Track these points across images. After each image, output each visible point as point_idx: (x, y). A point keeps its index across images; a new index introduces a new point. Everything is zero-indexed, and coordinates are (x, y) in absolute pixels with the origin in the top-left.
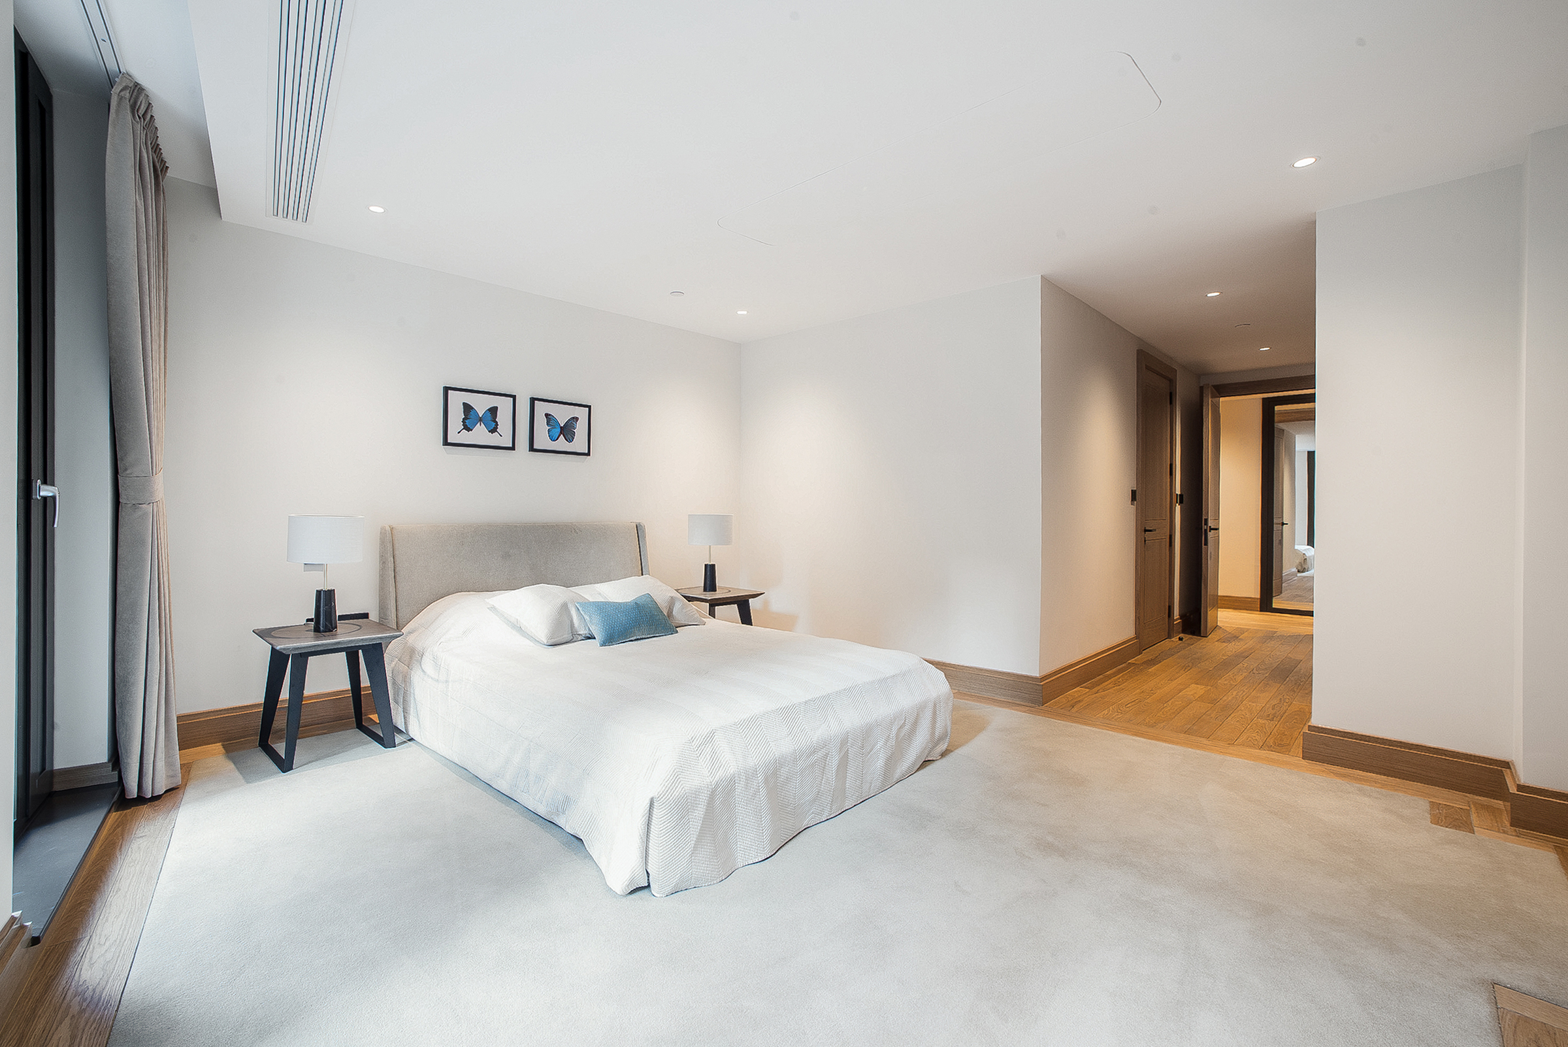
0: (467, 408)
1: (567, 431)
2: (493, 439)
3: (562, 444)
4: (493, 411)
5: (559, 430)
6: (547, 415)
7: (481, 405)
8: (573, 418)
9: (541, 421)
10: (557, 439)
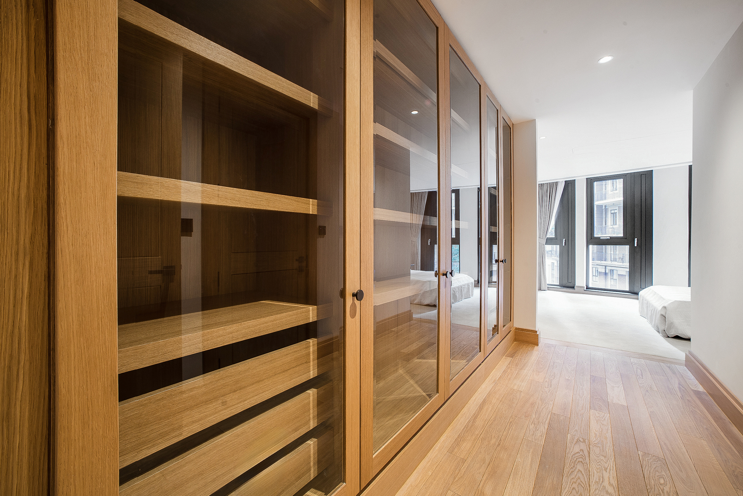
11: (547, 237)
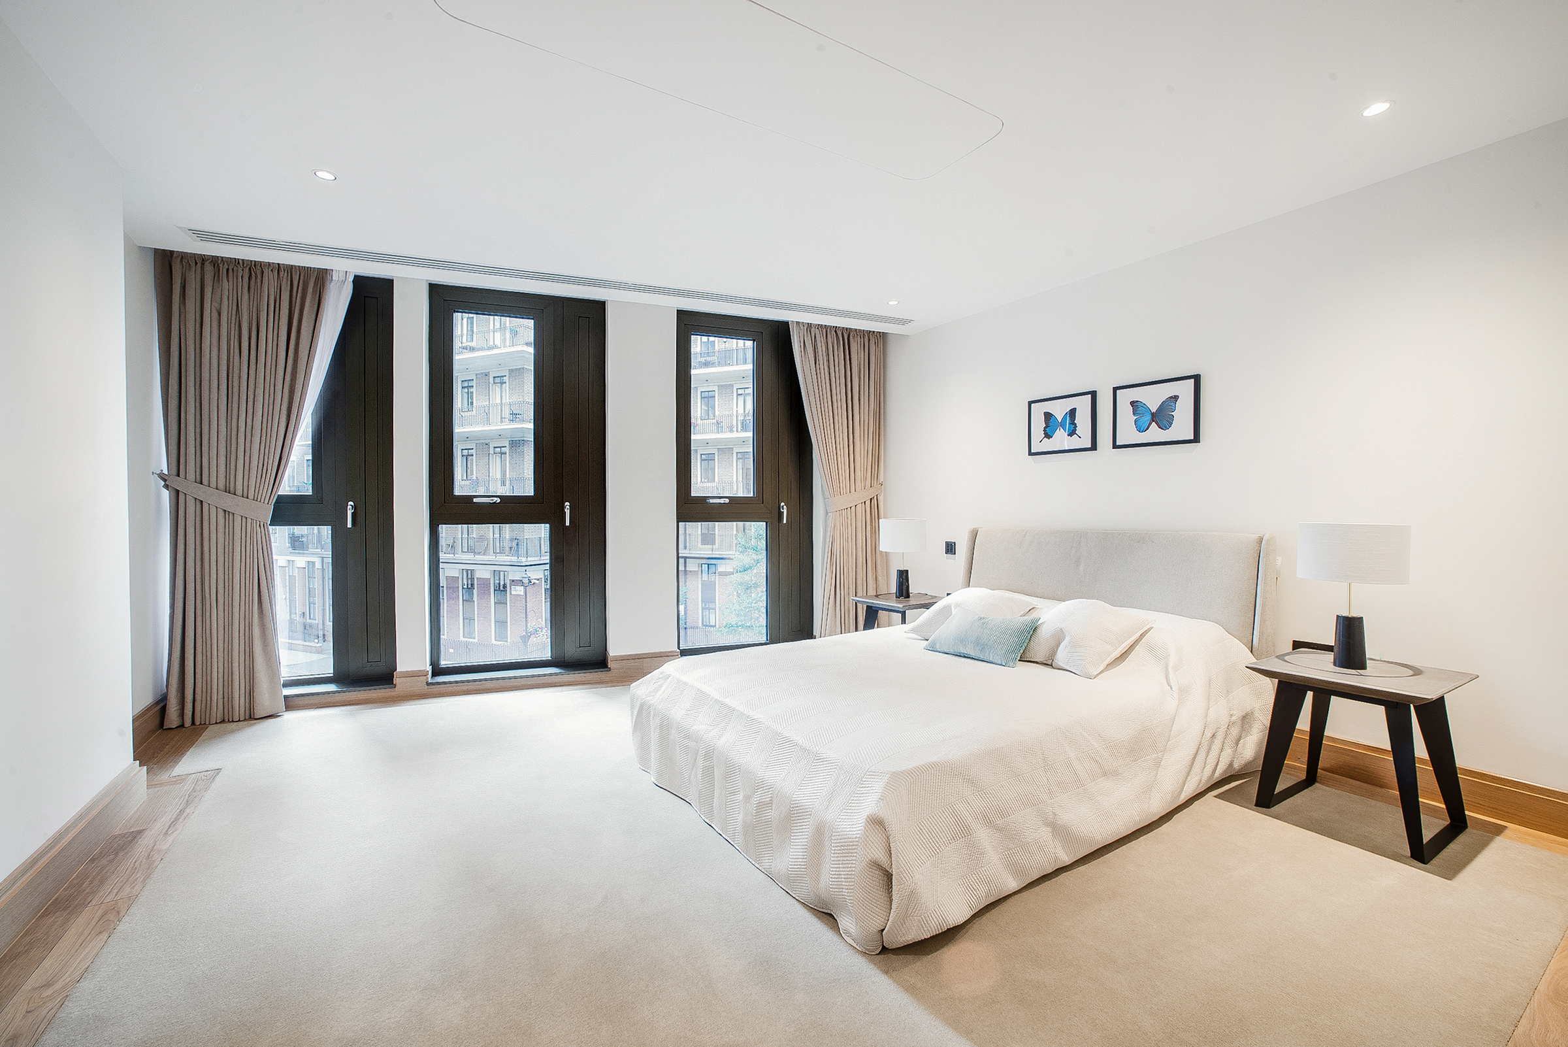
0: (1048, 416)
1: (1162, 417)
2: (1075, 443)
3: (1155, 433)
4: (1073, 413)
5: (1149, 417)
6: (1132, 403)
7: (1059, 410)
8: (1171, 397)
9: (1125, 411)
10: (1147, 429)
11: (279, 493)
